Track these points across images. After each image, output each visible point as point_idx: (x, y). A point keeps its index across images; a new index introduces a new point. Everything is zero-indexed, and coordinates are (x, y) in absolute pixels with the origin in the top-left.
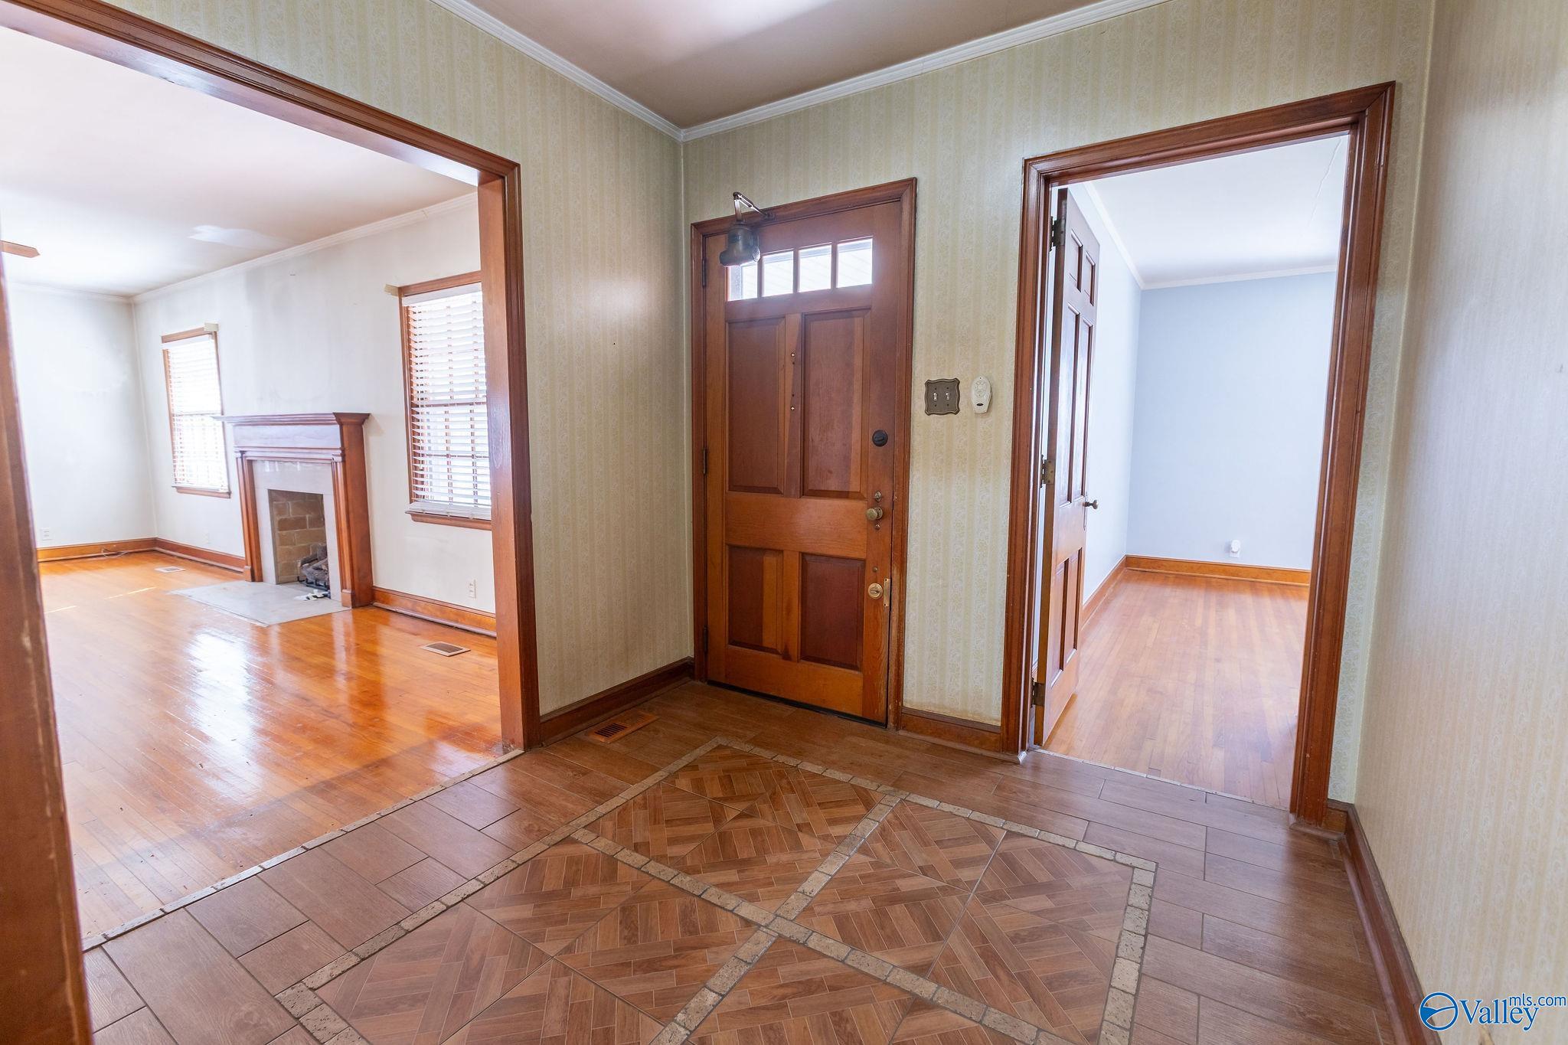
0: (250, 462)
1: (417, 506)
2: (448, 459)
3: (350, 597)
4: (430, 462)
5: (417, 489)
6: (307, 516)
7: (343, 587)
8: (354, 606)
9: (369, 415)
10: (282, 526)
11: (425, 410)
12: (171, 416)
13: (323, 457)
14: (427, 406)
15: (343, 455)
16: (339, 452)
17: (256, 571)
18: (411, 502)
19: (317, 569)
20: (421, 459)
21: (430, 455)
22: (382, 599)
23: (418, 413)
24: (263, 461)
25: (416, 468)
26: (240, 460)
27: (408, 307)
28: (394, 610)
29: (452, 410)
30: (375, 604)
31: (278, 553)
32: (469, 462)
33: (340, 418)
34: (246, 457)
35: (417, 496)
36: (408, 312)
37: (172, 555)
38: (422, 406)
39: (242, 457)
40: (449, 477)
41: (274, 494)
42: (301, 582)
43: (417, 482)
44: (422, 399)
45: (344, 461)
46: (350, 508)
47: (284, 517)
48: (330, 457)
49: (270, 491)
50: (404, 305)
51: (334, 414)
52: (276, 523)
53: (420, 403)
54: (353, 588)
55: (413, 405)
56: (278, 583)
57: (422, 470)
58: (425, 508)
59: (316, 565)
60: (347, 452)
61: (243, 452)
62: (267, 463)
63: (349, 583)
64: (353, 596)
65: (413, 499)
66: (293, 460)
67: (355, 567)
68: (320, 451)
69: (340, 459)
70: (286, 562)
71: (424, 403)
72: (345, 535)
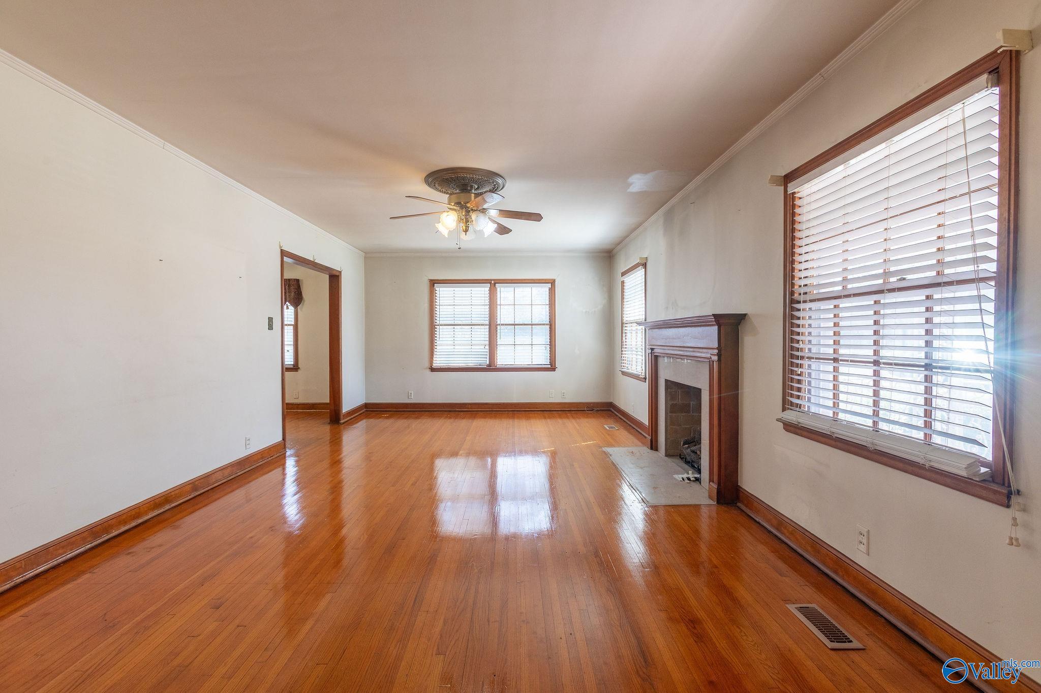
0: (656, 357)
1: (791, 416)
2: (835, 365)
3: (716, 491)
4: (809, 366)
5: (792, 395)
6: (691, 403)
7: (711, 480)
8: (719, 502)
9: (745, 315)
10: (672, 409)
11: (807, 306)
12: (622, 324)
13: (703, 355)
14: (811, 301)
15: (719, 355)
16: (716, 351)
17: (654, 442)
18: (784, 409)
19: (693, 452)
20: (799, 362)
21: (810, 358)
22: (746, 502)
23: (799, 310)
24: (664, 357)
25: (792, 372)
26: (650, 354)
27: (794, 193)
28: (757, 520)
29: (844, 303)
30: (739, 504)
31: (668, 431)
32: (869, 371)
33: (719, 319)
34: (654, 353)
35: (792, 404)
36: (794, 199)
37: (617, 416)
38: (805, 302)
39: (651, 353)
40: (835, 387)
41: (669, 383)
42: (682, 458)
43: (792, 388)
44: (805, 293)
45: (719, 360)
46: (722, 407)
47: (675, 403)
48: (709, 356)
49: (667, 381)
50: (790, 191)
51: (713, 315)
52: (669, 406)
53: (802, 298)
54: (719, 484)
55: (793, 301)
56: (666, 455)
57: (799, 375)
58: (800, 420)
59: (693, 448)
60: (723, 352)
61: (652, 349)
62: (666, 358)
63: (716, 478)
64: (719, 492)
65: (786, 405)
66: (682, 357)
67: (723, 463)
68: (701, 350)
69: (715, 358)
70: (673, 439)
71: (808, 297)
72: (716, 430)
